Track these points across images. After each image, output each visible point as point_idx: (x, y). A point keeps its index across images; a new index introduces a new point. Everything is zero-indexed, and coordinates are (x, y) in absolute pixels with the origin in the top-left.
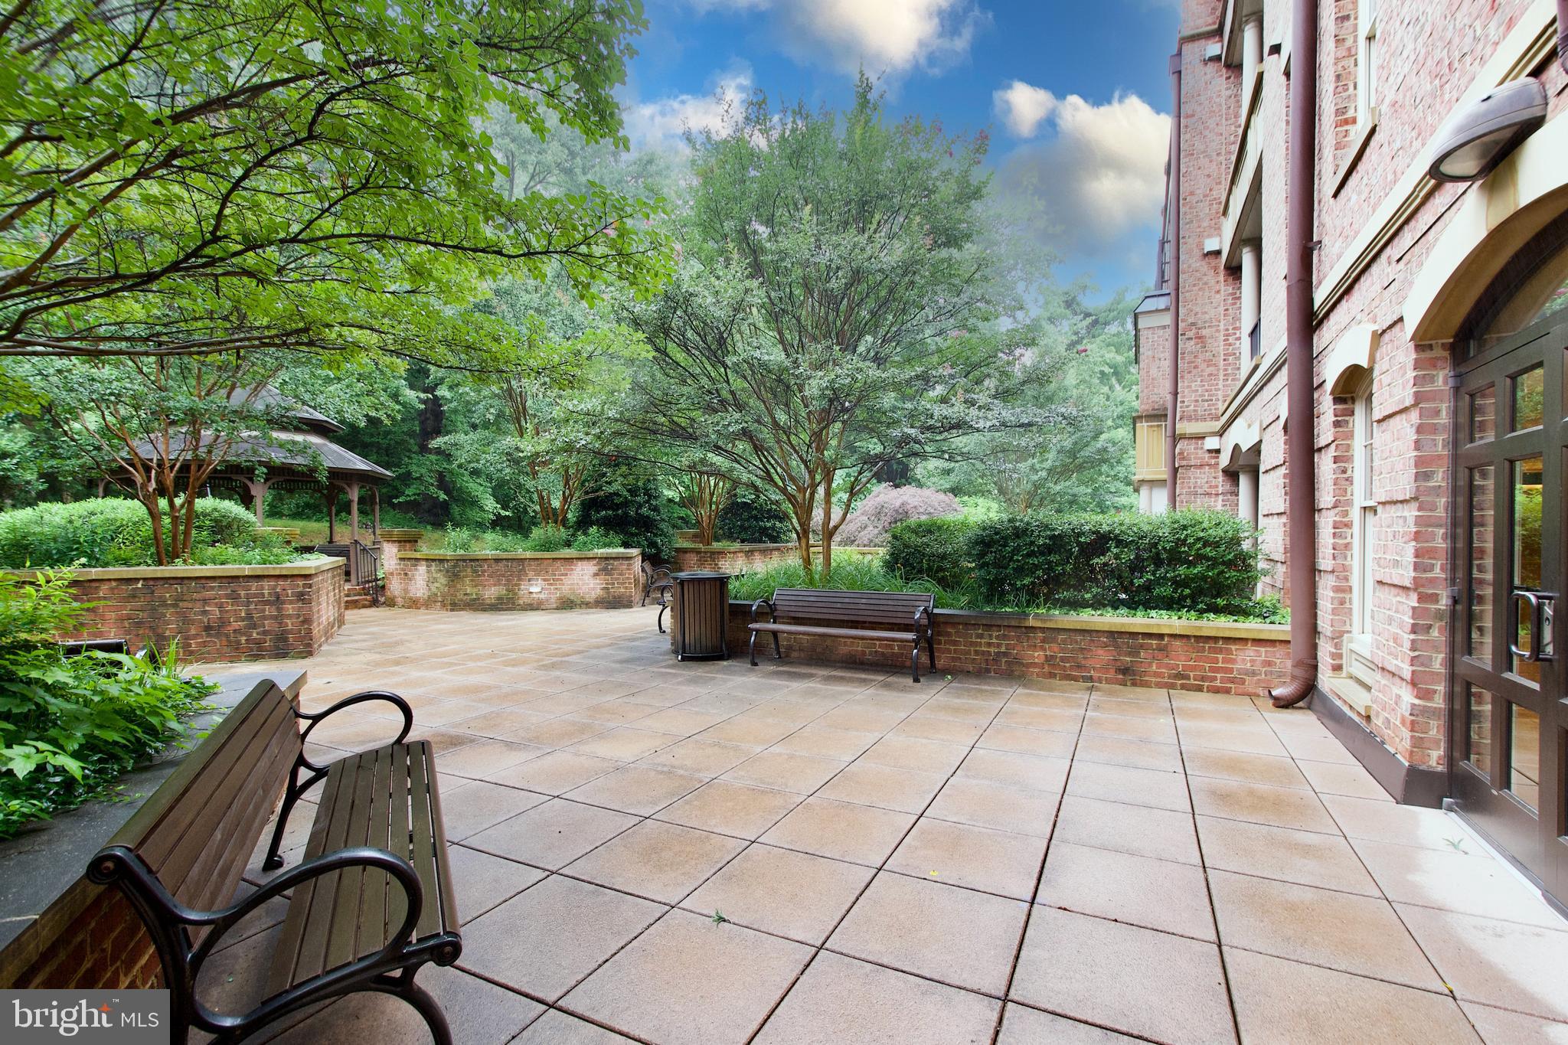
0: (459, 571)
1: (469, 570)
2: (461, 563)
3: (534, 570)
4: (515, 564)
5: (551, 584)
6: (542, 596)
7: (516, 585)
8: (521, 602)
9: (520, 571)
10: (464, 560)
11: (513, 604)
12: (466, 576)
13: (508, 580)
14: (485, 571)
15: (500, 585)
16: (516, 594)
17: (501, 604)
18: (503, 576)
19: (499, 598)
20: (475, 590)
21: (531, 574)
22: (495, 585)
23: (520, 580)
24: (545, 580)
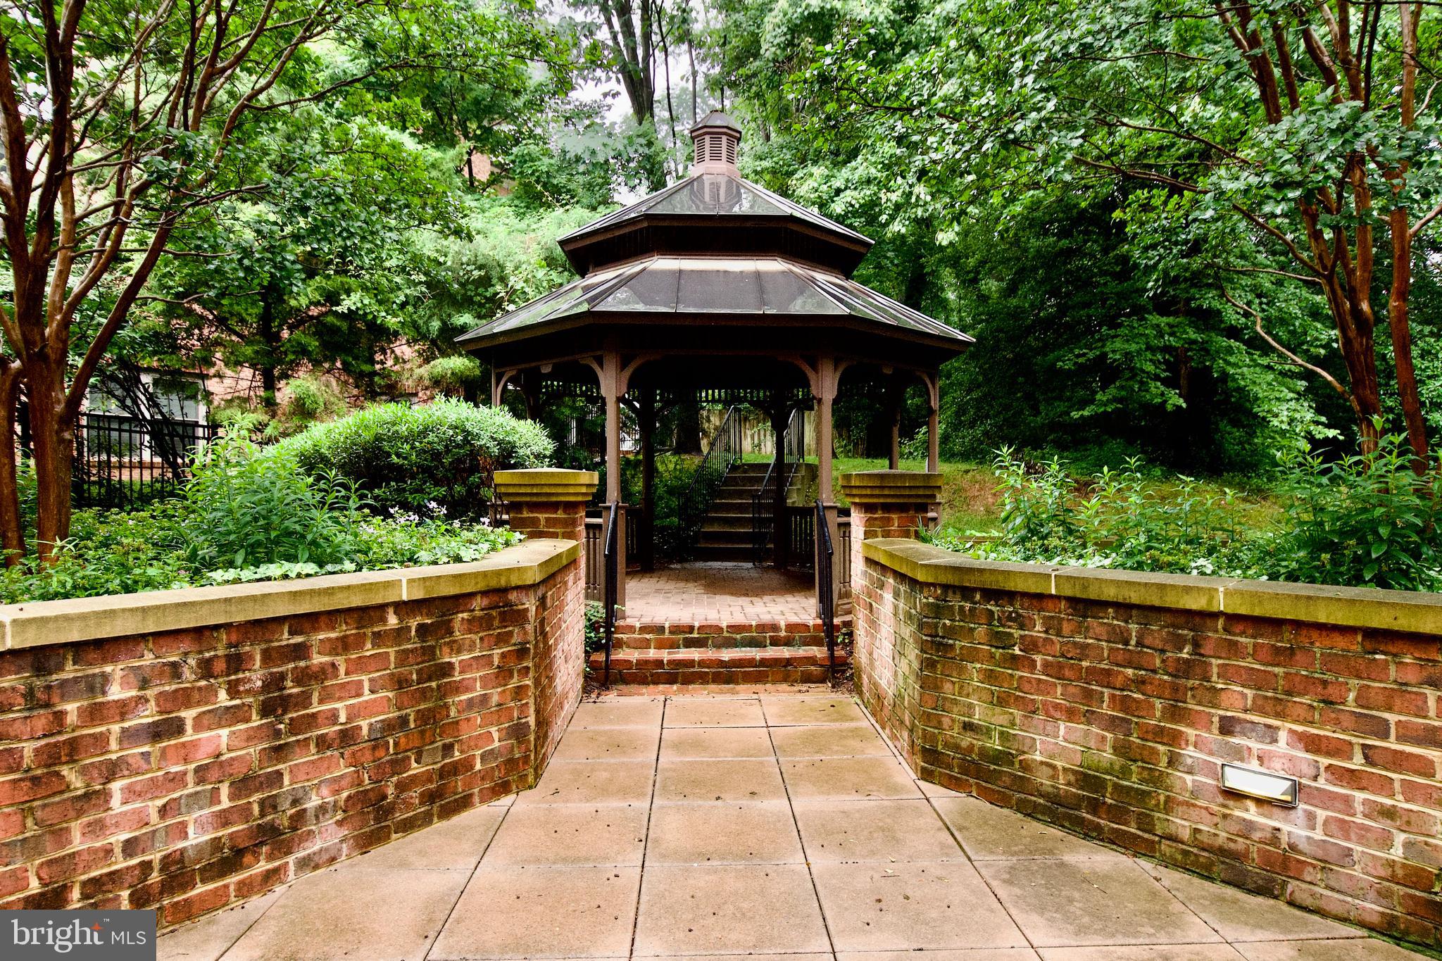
0: (951, 632)
1: (981, 631)
2: (955, 602)
3: (1258, 681)
4: (1158, 632)
5: (1352, 778)
6: (1294, 829)
7: (1159, 734)
8: (1181, 825)
9: (1184, 670)
10: (966, 593)
11: (1146, 823)
12: (972, 656)
13: (1124, 704)
14: (1031, 646)
15: (1089, 717)
16: (1157, 779)
17: (1095, 806)
18: (1105, 677)
19: (1087, 779)
20: (999, 718)
21: (1237, 698)
22: (1071, 715)
23: (1176, 713)
24: (1313, 745)
